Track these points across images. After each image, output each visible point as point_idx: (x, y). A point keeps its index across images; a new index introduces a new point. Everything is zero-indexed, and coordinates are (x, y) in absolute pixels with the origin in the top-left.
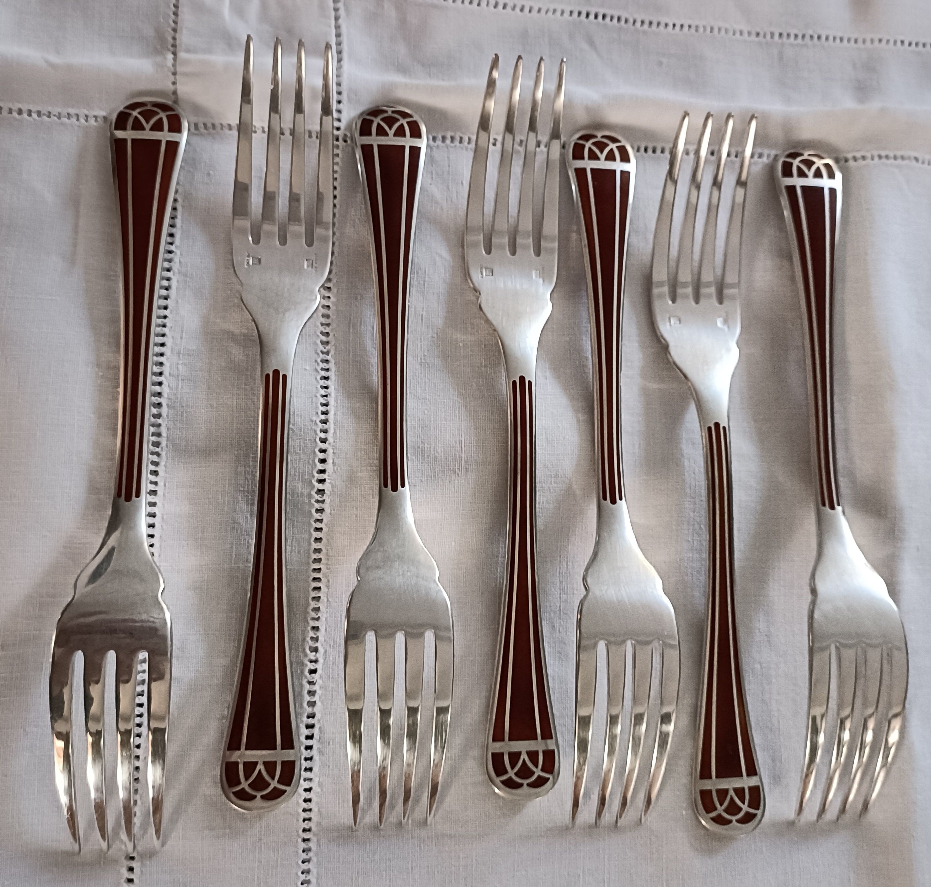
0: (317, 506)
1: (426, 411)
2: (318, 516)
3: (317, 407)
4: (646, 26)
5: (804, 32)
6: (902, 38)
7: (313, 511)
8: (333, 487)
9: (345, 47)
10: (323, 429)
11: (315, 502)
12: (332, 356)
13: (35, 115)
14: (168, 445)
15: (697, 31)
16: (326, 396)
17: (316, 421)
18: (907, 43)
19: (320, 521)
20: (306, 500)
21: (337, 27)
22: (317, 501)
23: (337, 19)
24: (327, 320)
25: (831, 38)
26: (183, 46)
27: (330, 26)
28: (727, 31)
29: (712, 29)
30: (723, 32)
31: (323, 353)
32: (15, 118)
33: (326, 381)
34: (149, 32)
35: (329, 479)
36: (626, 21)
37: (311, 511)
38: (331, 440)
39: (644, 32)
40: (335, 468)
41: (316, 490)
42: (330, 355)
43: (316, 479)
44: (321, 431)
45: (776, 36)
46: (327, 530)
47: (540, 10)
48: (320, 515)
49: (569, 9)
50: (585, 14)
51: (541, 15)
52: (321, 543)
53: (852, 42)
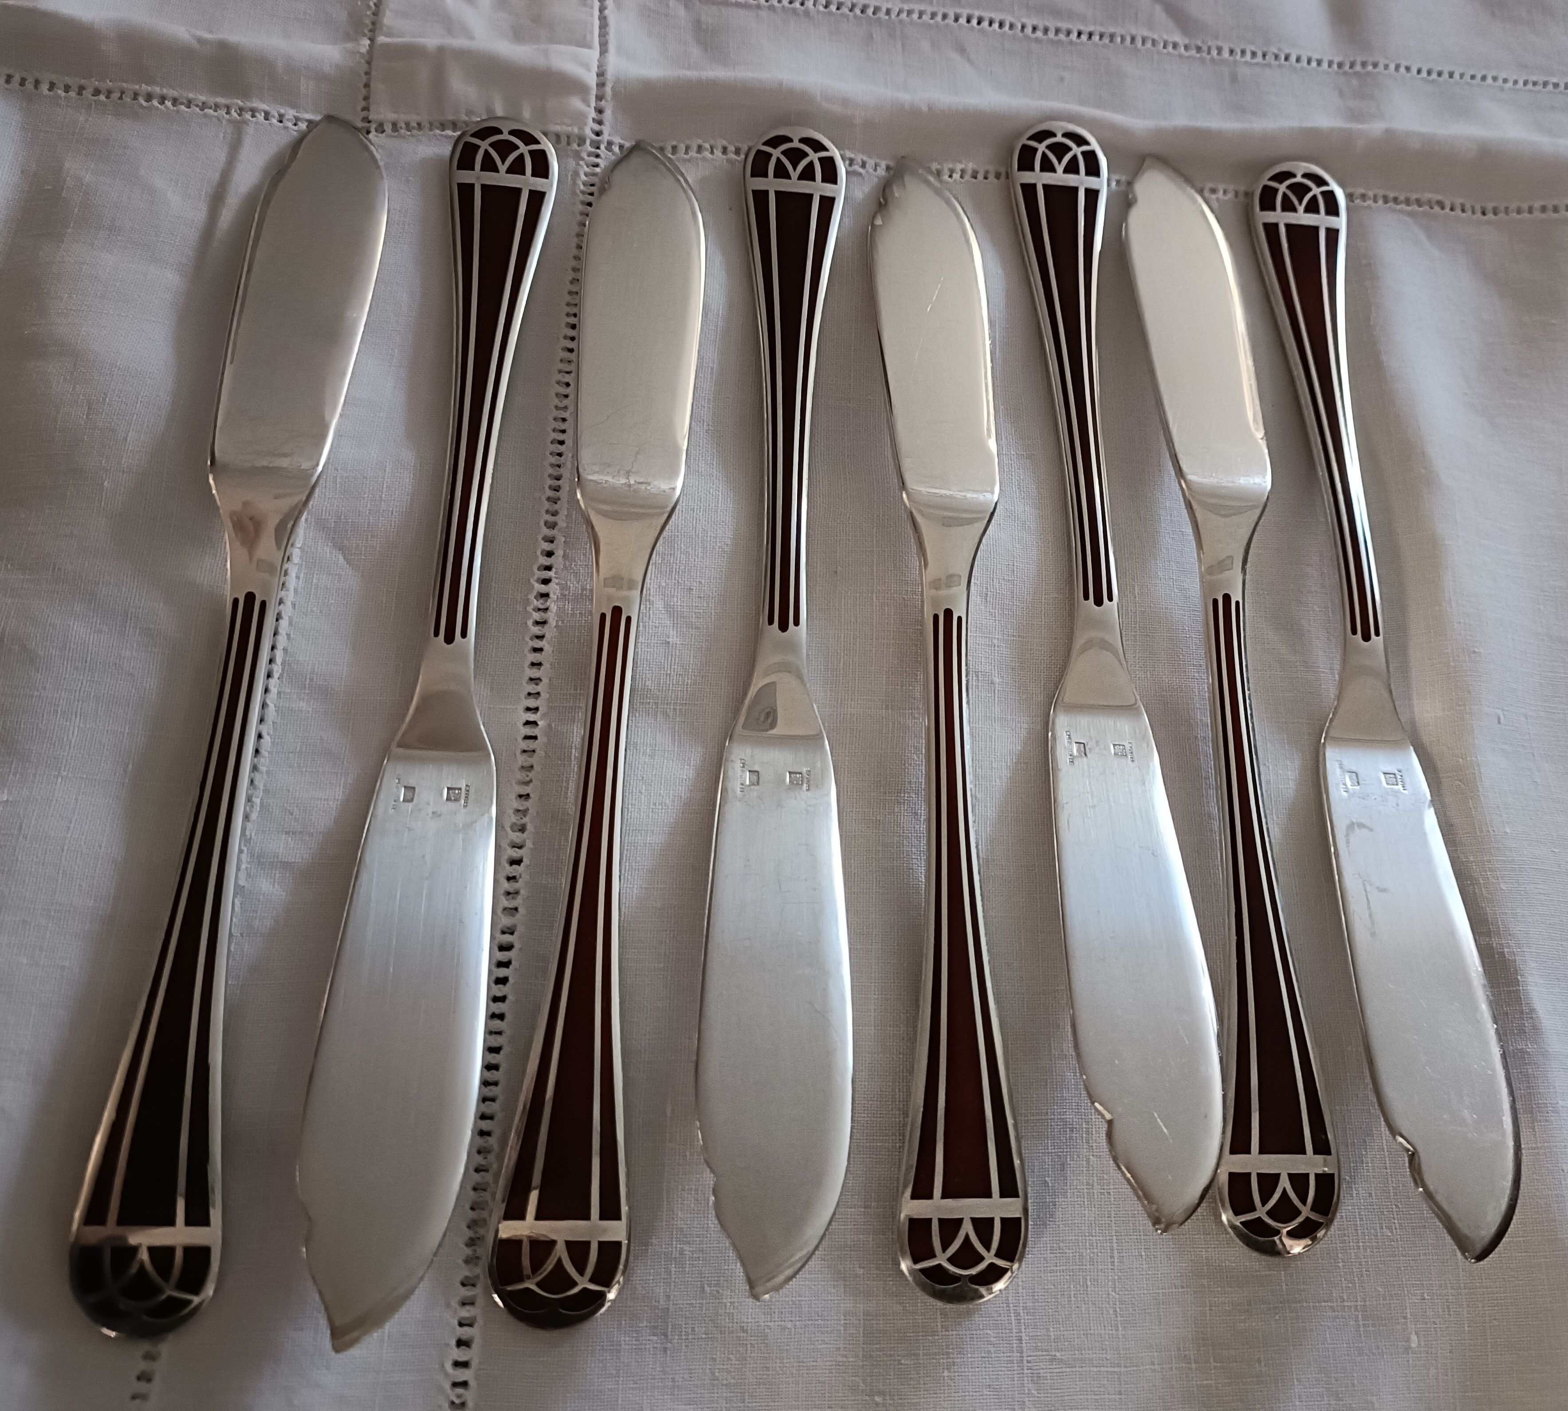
0: (537, 616)
1: (711, 490)
2: (536, 630)
4: (1039, 34)
5: (1265, 49)
6: (1408, 64)
7: (530, 623)
8: (562, 589)
10: (551, 509)
11: (534, 610)
13: (168, 103)
14: (309, 520)
15: (1112, 40)
16: (559, 466)
17: (540, 498)
18: (1414, 70)
19: (540, 637)
20: (519, 608)
22: (537, 609)
25: (1304, 60)
26: (385, 29)
27: (592, 15)
28: (1154, 42)
29: (1133, 39)
30: (1149, 44)
32: (141, 106)
33: (559, 446)
34: (341, 16)
35: (556, 578)
36: (1012, 26)
37: (526, 623)
38: (562, 524)
39: (1037, 40)
40: (567, 563)
41: (535, 593)
43: (535, 578)
44: (548, 512)
46: (551, 649)
47: (888, 12)
48: (540, 628)
49: (929, 9)
50: (952, 16)
51: (890, 17)
52: (539, 669)
53: (1335, 66)
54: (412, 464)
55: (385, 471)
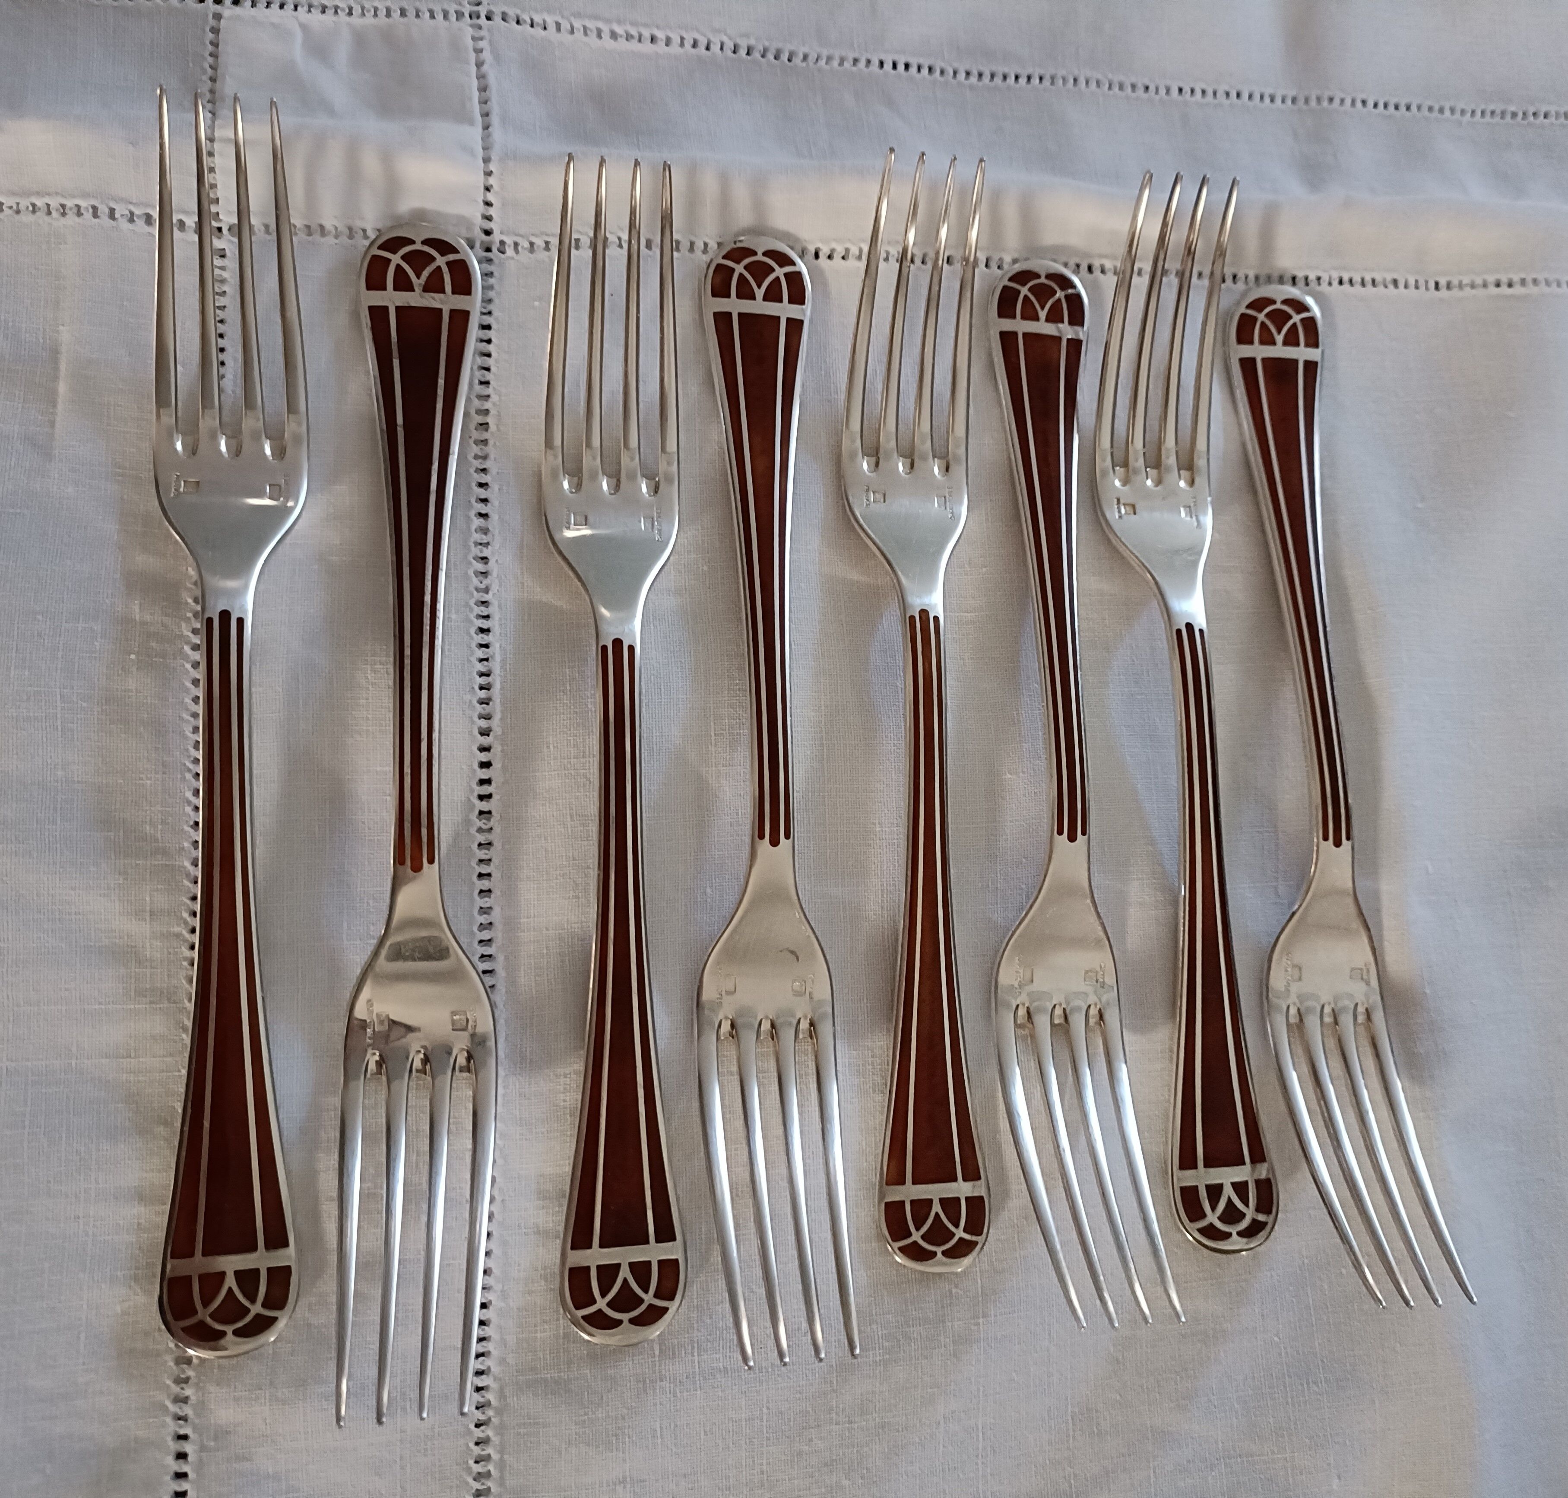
0: (481, 838)
2: (482, 854)
3: (471, 680)
4: (974, 79)
5: (1215, 86)
6: (1364, 96)
7: (474, 846)
8: (505, 805)
9: (495, 106)
10: (483, 712)
11: (477, 831)
12: (494, 594)
15: (1053, 83)
16: (487, 660)
17: (470, 701)
18: (1370, 104)
19: (487, 861)
20: (462, 829)
21: (481, 77)
22: (480, 830)
23: (479, 64)
24: (484, 537)
25: (1257, 97)
27: (468, 75)
28: (1098, 83)
29: (1076, 80)
30: (1093, 85)
31: (477, 590)
33: (485, 636)
34: (171, 82)
35: (497, 793)
36: (942, 72)
37: (470, 847)
38: (497, 729)
39: (972, 87)
40: (507, 775)
41: (477, 812)
42: (491, 593)
43: (475, 794)
44: (481, 717)
45: (1175, 92)
46: (499, 875)
47: (805, 57)
48: (486, 851)
49: (851, 56)
50: (876, 63)
51: (808, 65)
52: (490, 897)
53: (1289, 102)
54: (327, 671)
55: (298, 681)
